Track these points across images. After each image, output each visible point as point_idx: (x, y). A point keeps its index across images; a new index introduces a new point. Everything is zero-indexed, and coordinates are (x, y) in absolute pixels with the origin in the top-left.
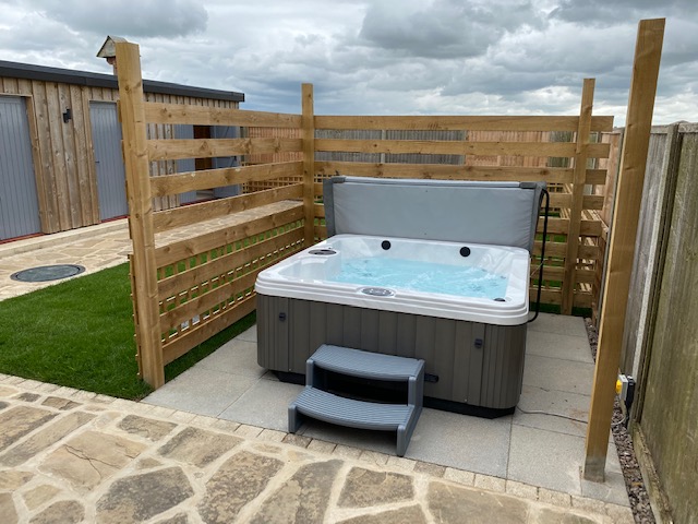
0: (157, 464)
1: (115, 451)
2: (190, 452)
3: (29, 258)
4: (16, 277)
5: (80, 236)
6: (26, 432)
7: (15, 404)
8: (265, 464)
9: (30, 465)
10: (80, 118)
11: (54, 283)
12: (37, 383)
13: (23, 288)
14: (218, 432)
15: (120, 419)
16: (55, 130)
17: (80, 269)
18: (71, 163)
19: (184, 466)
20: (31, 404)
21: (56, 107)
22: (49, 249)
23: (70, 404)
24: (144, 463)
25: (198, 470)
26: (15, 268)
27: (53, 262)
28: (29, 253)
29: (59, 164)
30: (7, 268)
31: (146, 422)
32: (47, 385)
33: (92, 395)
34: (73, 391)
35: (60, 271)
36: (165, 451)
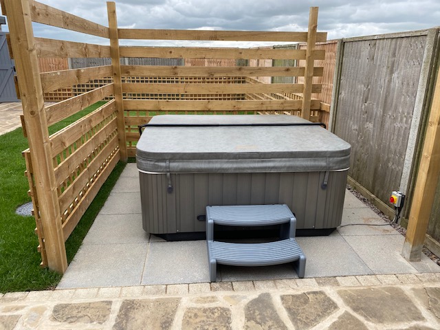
2: (144, 324)
8: (216, 314)
14: (154, 298)
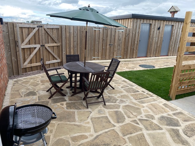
0: (172, 116)
1: (162, 109)
2: (181, 117)
3: (143, 62)
4: (140, 66)
5: (155, 59)
6: (143, 98)
7: (141, 92)
9: (144, 105)
10: (162, 29)
11: (148, 69)
12: (145, 90)
13: (142, 69)
14: (189, 116)
15: (163, 103)
16: (155, 32)
17: (154, 67)
18: (157, 41)
19: (179, 119)
20: (144, 93)
21: (157, 26)
22: (147, 61)
23: (152, 96)
24: (169, 115)
25: (183, 122)
26: (140, 64)
27: (148, 64)
28: (143, 61)
29: (154, 40)
30: (138, 63)
31: (169, 106)
32: (147, 91)
33: (157, 96)
34: (153, 94)
35: (149, 66)
36: (174, 114)
